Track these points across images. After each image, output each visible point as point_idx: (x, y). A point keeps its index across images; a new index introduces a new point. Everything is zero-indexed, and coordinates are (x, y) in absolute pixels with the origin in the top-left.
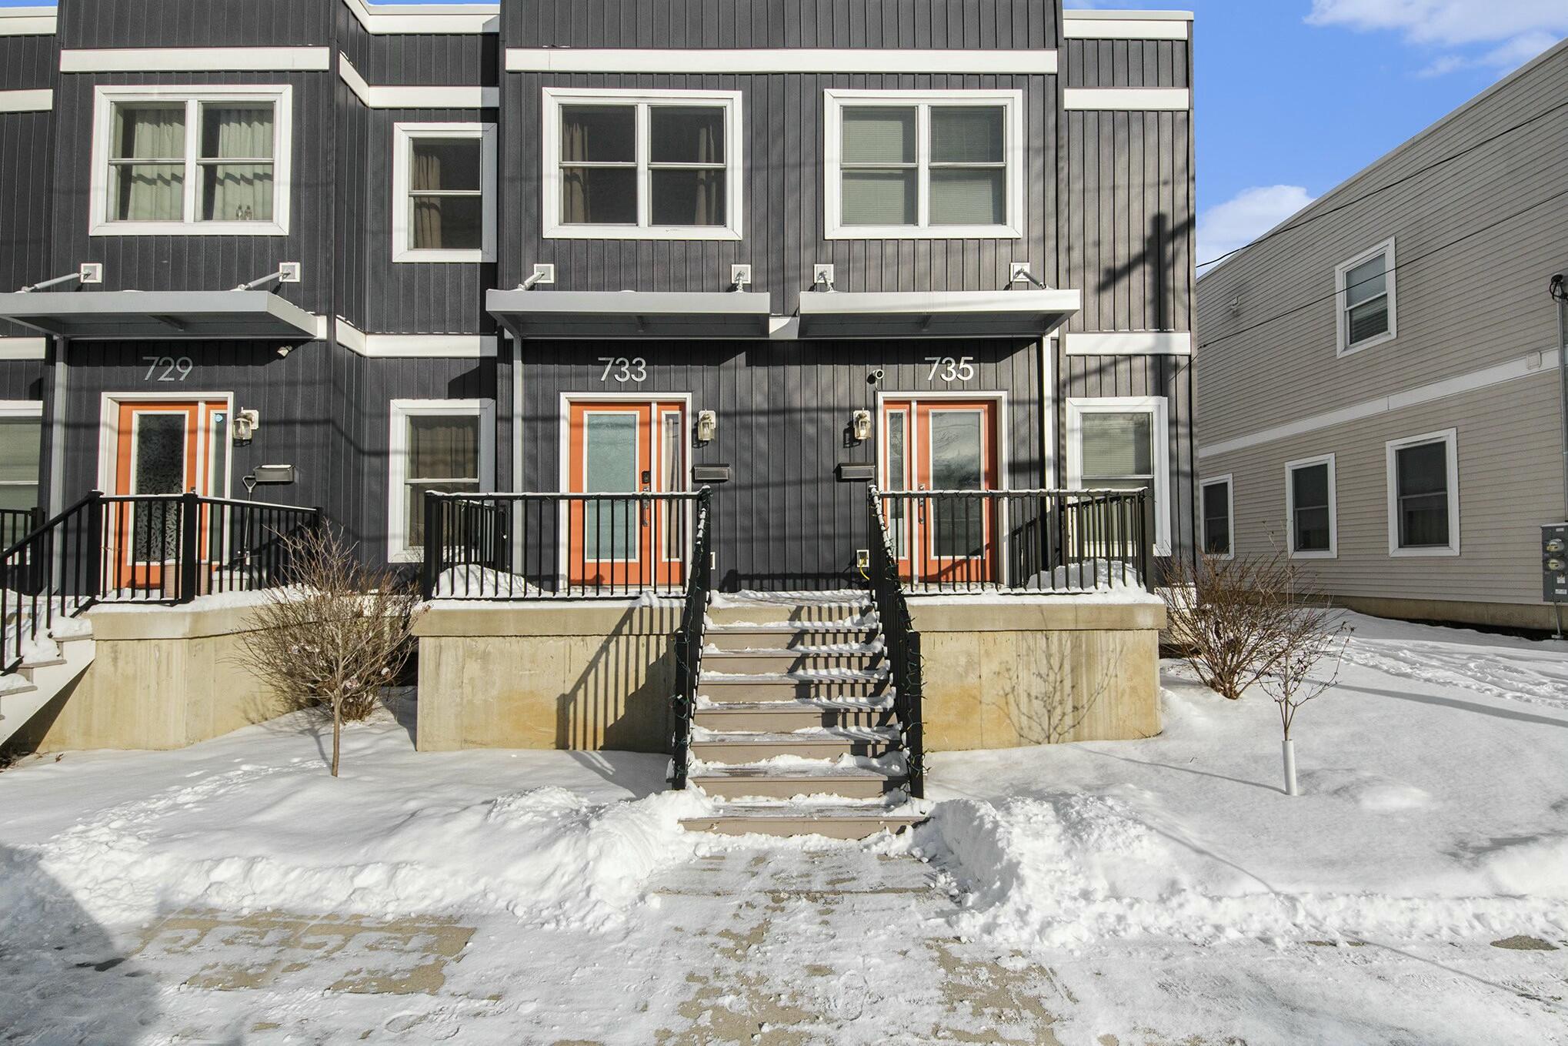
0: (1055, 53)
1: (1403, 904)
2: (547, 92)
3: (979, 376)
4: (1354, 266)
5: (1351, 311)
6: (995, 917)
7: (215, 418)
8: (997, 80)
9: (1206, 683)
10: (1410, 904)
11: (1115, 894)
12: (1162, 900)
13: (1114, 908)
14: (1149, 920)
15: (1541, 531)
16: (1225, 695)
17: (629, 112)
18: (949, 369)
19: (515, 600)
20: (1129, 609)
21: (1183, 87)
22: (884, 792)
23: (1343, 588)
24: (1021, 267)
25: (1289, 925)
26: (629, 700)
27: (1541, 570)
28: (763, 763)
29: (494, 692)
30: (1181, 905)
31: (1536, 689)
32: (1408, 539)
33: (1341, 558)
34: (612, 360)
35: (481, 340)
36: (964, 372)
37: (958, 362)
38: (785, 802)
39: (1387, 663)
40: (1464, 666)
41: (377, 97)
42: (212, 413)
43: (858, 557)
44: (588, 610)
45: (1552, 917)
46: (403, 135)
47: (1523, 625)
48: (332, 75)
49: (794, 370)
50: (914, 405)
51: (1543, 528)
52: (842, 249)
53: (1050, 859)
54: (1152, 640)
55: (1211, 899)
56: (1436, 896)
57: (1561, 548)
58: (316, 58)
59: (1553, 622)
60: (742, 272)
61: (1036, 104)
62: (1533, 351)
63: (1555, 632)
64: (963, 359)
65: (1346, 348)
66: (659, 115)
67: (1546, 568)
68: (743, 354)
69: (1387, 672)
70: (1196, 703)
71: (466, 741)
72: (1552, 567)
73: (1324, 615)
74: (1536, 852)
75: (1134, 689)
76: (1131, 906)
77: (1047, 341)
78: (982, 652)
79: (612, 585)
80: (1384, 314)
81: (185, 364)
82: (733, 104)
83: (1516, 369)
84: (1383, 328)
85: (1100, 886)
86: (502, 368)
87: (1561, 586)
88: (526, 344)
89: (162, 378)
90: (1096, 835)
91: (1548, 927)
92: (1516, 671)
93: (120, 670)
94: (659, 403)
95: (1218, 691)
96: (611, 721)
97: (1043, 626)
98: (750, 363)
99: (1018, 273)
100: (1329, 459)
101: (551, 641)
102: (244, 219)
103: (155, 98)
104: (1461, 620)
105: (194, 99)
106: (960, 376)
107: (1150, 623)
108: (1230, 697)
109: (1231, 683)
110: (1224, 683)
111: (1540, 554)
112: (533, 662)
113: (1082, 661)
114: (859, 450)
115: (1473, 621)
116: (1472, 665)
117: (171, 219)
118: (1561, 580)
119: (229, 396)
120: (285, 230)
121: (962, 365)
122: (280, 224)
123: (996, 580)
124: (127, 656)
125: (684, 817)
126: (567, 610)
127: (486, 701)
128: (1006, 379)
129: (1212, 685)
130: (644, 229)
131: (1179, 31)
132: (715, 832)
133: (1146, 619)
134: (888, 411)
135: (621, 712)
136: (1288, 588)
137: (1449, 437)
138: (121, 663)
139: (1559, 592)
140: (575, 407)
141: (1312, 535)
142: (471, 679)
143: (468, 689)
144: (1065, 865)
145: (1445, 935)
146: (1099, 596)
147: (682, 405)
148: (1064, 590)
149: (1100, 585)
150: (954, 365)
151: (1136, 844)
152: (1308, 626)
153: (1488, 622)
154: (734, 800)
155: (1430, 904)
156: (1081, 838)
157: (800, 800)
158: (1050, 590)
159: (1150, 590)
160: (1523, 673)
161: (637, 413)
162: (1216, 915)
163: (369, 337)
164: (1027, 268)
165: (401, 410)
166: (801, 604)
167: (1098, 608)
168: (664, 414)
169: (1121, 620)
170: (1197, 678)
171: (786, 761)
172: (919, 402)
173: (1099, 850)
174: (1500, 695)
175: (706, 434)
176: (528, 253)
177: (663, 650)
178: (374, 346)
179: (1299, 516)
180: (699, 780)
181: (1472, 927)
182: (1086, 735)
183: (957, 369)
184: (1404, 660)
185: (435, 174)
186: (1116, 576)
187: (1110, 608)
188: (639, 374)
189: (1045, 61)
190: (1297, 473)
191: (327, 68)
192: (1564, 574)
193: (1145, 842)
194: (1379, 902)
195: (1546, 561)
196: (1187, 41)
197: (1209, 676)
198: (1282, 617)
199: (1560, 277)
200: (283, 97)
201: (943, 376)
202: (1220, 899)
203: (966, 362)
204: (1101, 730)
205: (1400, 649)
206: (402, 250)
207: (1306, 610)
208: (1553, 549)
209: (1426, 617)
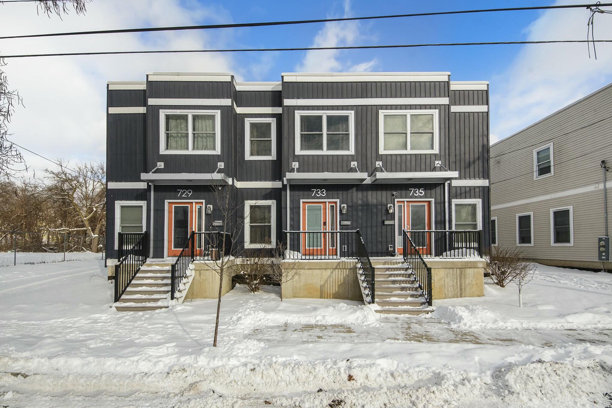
0: (448, 98)
1: (546, 324)
2: (296, 112)
3: (425, 194)
4: (541, 150)
5: (538, 165)
6: (459, 325)
7: (198, 206)
8: (431, 107)
9: (495, 283)
10: (547, 324)
11: (482, 322)
12: (493, 323)
13: (484, 324)
14: (491, 326)
15: (598, 239)
16: (501, 286)
17: (320, 117)
18: (417, 192)
19: (307, 259)
20: (475, 262)
21: (485, 105)
22: (421, 306)
23: (536, 256)
24: (438, 163)
25: (521, 327)
26: (339, 286)
27: (598, 251)
28: (388, 299)
29: (302, 284)
30: (498, 324)
31: (592, 286)
32: (558, 240)
33: (535, 246)
34: (315, 190)
35: (272, 183)
36: (421, 193)
37: (419, 190)
38: (397, 308)
39: (548, 279)
40: (572, 280)
41: (239, 110)
42: (197, 205)
43: (389, 247)
44: (326, 262)
45: (578, 326)
46: (248, 122)
47: (593, 268)
48: (232, 107)
49: (370, 193)
50: (406, 203)
51: (599, 238)
52: (384, 158)
53: (467, 316)
54: (482, 271)
55: (504, 323)
56: (553, 322)
57: (604, 244)
58: (227, 102)
59: (602, 267)
60: (354, 164)
61: (443, 113)
62: (596, 183)
63: (602, 270)
64: (421, 189)
65: (537, 178)
66: (329, 118)
67: (599, 251)
68: (355, 188)
69: (548, 281)
70: (493, 288)
71: (295, 296)
72: (601, 250)
73: (529, 264)
74: (577, 315)
75: (477, 284)
76: (487, 324)
77: (446, 184)
78: (435, 274)
79: (329, 255)
80: (550, 167)
81: (190, 192)
82: (352, 115)
83: (591, 188)
84: (549, 172)
85: (479, 320)
86: (283, 192)
87: (604, 256)
88: (290, 186)
89: (183, 196)
90: (477, 311)
91: (577, 328)
92: (588, 281)
93: (201, 278)
94: (328, 202)
95: (499, 285)
96: (334, 292)
97: (452, 267)
98: (357, 190)
99: (438, 164)
100: (531, 214)
101: (317, 270)
102: (205, 149)
103: (178, 113)
104: (574, 266)
105: (190, 113)
106: (420, 194)
107: (482, 267)
108: (502, 287)
109: (502, 283)
110: (500, 283)
111: (598, 246)
112: (312, 276)
113: (462, 276)
114: (389, 216)
115: (577, 267)
116: (575, 280)
117: (184, 149)
118: (604, 254)
119: (204, 201)
120: (219, 153)
121: (420, 191)
122: (218, 151)
123: (431, 254)
124: (203, 274)
125: (376, 309)
126: (321, 262)
127: (300, 286)
128: (433, 195)
129: (497, 284)
130: (325, 152)
131: (485, 88)
132: (383, 313)
133: (481, 265)
134: (398, 204)
135: (337, 289)
136: (520, 256)
137: (571, 208)
138: (202, 276)
139: (603, 257)
140: (304, 203)
141: (525, 238)
142: (296, 280)
143: (295, 283)
144: (471, 317)
145: (555, 328)
146: (467, 259)
147: (336, 203)
148: (458, 257)
149: (467, 256)
150: (418, 191)
151: (487, 313)
152: (524, 268)
153: (582, 267)
154: (384, 307)
155: (552, 324)
156: (474, 313)
157: (400, 307)
158: (454, 257)
159: (482, 257)
160: (589, 281)
161: (322, 205)
162: (506, 325)
163: (238, 182)
164: (440, 162)
165: (248, 204)
166: (386, 261)
167: (467, 262)
168: (330, 205)
169: (473, 265)
170: (493, 282)
171: (393, 299)
172: (407, 202)
173: (478, 314)
174: (580, 287)
175: (344, 211)
176: (291, 159)
177: (347, 273)
178: (239, 185)
179: (520, 232)
180: (377, 303)
181: (561, 327)
182: (463, 296)
183: (419, 192)
184: (554, 278)
185: (255, 134)
186: (472, 253)
187: (471, 262)
188: (323, 194)
189: (445, 101)
190: (520, 218)
191: (231, 105)
192: (605, 252)
193: (489, 313)
194: (541, 323)
195: (599, 248)
196: (487, 91)
197: (496, 281)
198: (518, 265)
199: (604, 161)
200: (218, 114)
201: (415, 194)
202: (506, 322)
203: (422, 190)
204: (467, 295)
205: (553, 275)
206: (248, 157)
207: (524, 263)
208: (601, 244)
209: (562, 266)
